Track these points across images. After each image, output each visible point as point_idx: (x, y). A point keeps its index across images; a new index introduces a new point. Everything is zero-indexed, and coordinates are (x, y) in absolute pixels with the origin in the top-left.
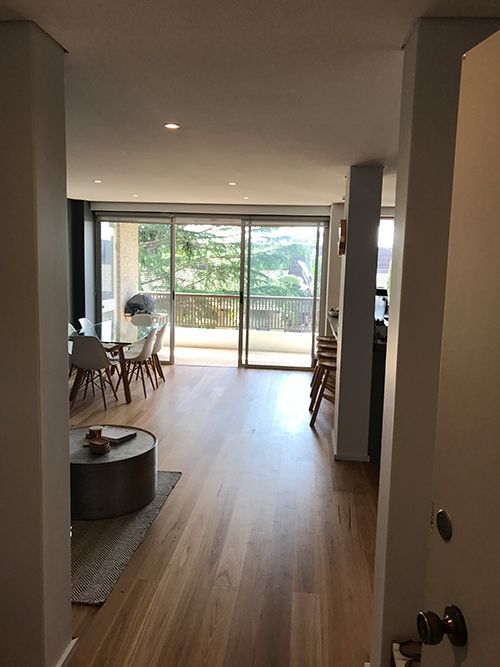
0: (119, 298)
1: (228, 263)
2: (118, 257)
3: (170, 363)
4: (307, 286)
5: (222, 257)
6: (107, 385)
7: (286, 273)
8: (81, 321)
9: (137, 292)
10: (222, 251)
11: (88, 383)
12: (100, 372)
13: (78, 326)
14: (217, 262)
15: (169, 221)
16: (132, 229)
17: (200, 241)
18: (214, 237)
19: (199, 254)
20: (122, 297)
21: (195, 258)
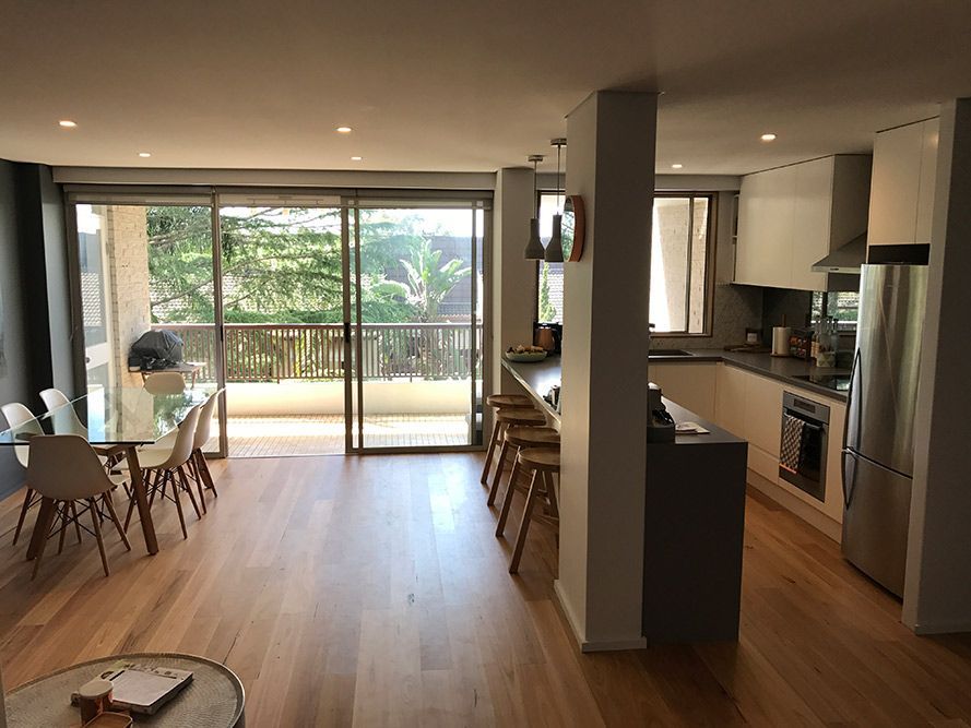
0: (116, 340)
1: (294, 266)
2: (112, 267)
3: (221, 455)
4: (417, 299)
5: (284, 257)
6: (108, 522)
7: (382, 278)
8: (46, 395)
9: (148, 326)
10: (283, 248)
11: (65, 524)
12: (92, 501)
13: (38, 407)
14: (275, 265)
15: (208, 200)
16: (134, 217)
17: (244, 232)
18: (272, 225)
19: (244, 252)
20: (122, 339)
21: (238, 258)
